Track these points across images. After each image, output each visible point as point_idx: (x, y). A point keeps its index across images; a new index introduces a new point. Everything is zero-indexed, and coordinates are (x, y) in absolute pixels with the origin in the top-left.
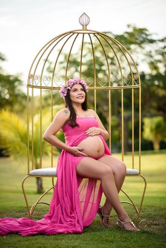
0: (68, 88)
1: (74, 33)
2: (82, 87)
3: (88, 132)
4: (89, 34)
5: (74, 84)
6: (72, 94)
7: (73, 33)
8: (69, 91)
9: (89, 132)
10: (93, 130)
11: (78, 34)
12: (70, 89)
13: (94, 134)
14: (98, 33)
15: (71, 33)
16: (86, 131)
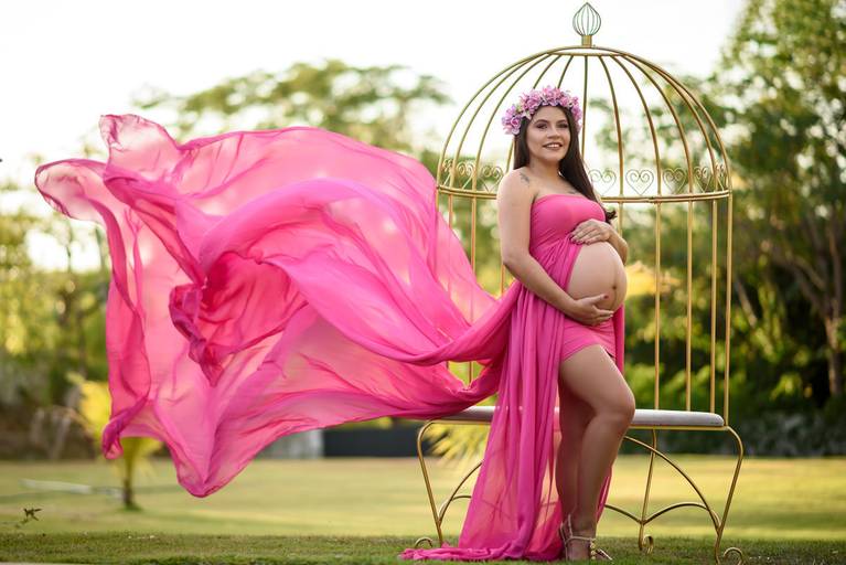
0: (524, 114)
1: (560, 55)
2: (564, 118)
3: (578, 234)
4: (600, 57)
5: (541, 106)
6: (535, 134)
7: (556, 53)
8: (525, 123)
9: (581, 234)
10: (592, 227)
11: (572, 56)
12: (529, 117)
13: (594, 239)
14: (623, 55)
15: (550, 53)
16: (574, 233)
